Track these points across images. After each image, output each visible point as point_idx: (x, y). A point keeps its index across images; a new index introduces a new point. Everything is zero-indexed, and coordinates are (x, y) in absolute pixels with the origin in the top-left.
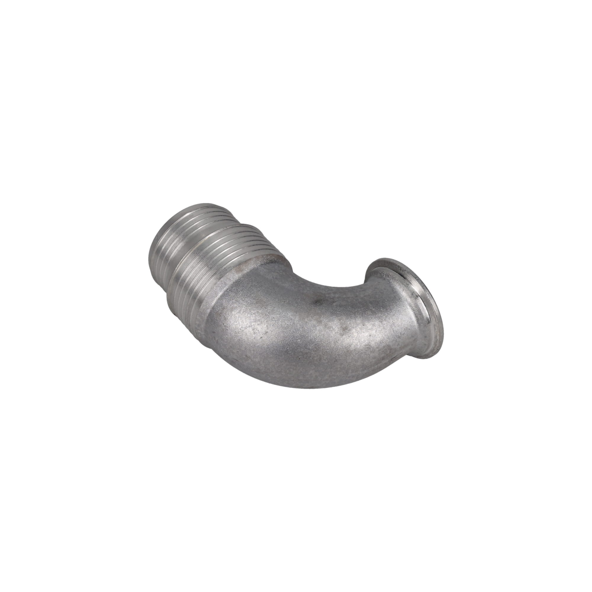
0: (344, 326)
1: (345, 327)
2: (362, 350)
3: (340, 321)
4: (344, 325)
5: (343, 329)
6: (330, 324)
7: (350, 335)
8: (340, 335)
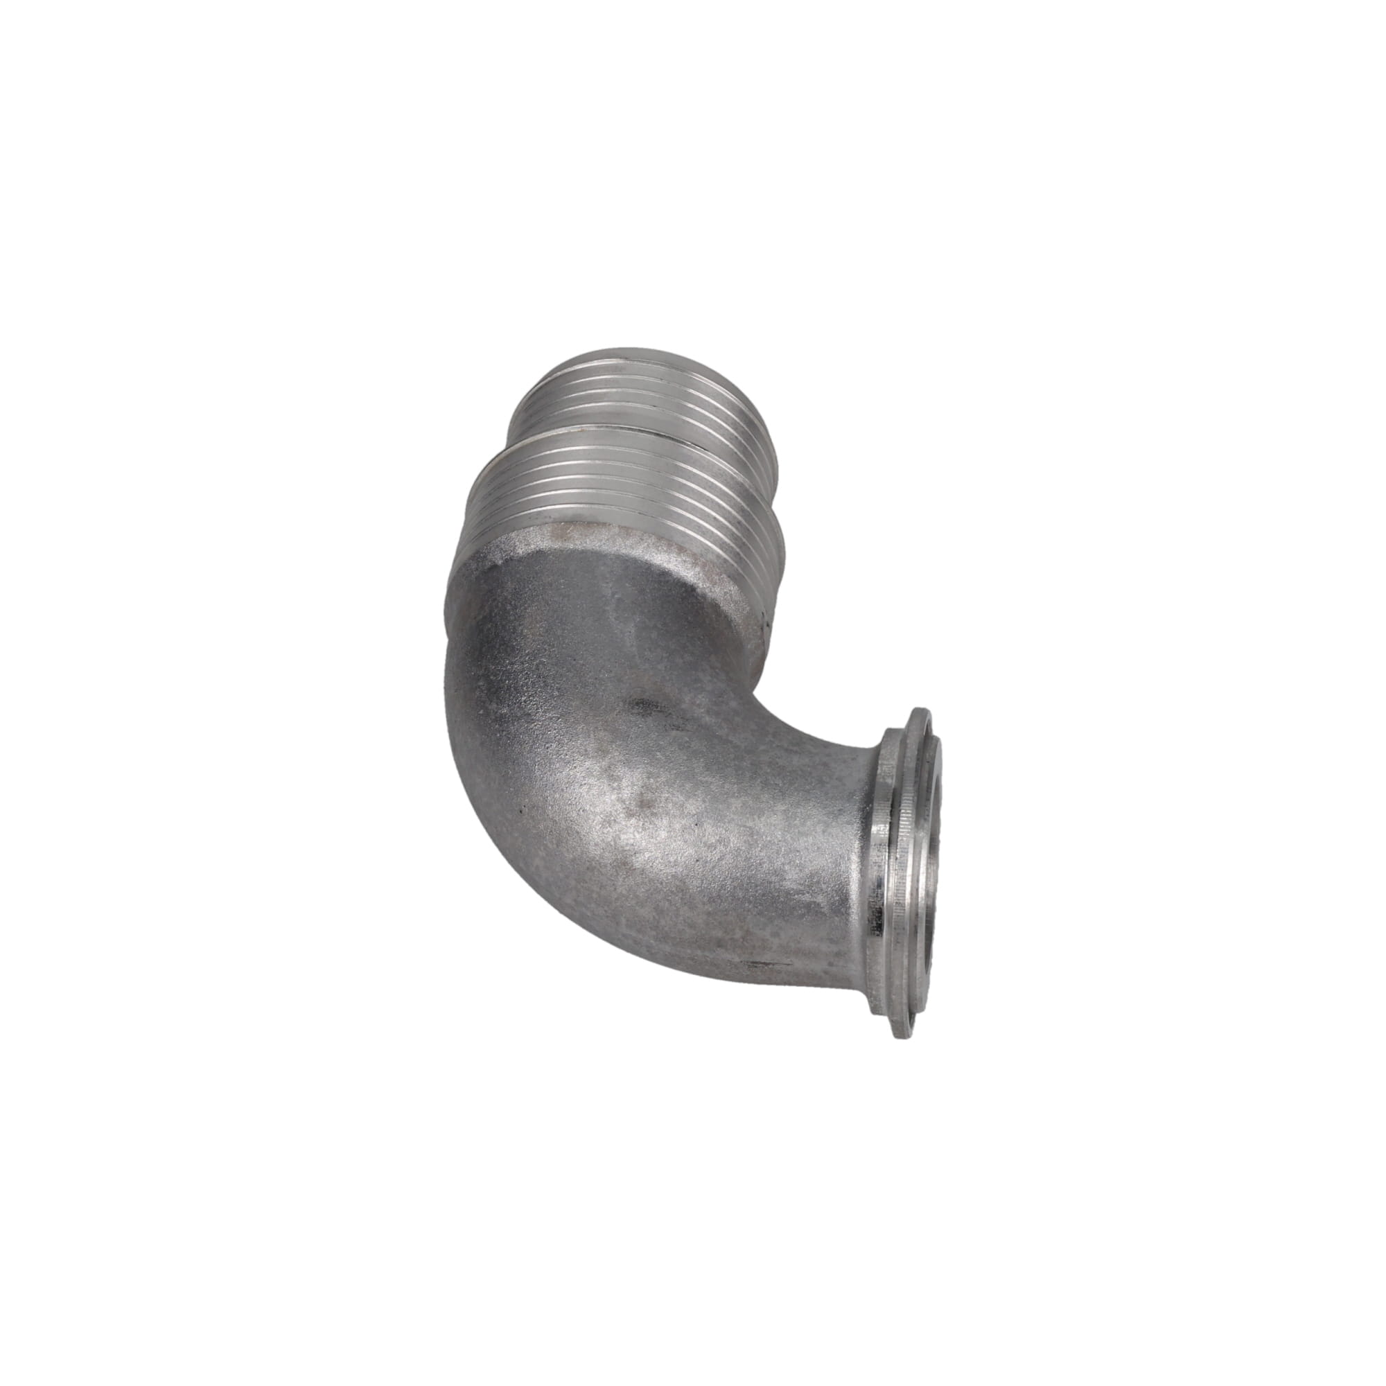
0: (649, 796)
1: (649, 801)
2: (662, 883)
3: (649, 778)
4: (650, 794)
5: (642, 802)
6: (621, 770)
7: (649, 828)
8: (624, 811)
